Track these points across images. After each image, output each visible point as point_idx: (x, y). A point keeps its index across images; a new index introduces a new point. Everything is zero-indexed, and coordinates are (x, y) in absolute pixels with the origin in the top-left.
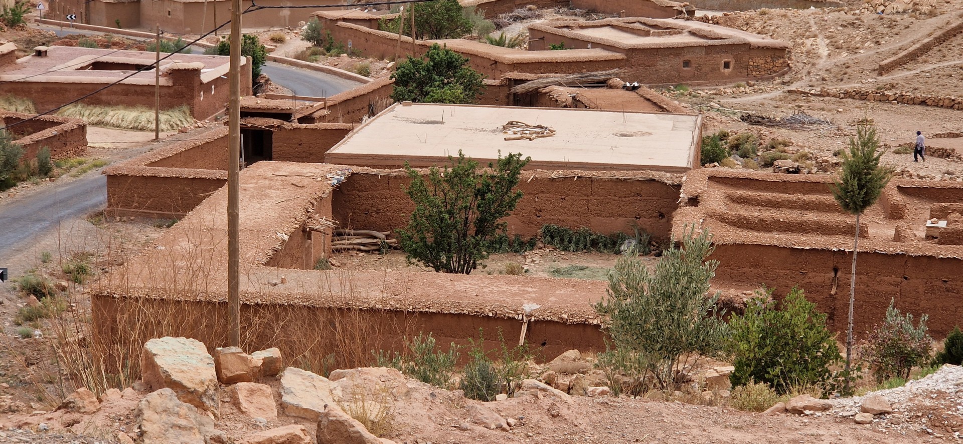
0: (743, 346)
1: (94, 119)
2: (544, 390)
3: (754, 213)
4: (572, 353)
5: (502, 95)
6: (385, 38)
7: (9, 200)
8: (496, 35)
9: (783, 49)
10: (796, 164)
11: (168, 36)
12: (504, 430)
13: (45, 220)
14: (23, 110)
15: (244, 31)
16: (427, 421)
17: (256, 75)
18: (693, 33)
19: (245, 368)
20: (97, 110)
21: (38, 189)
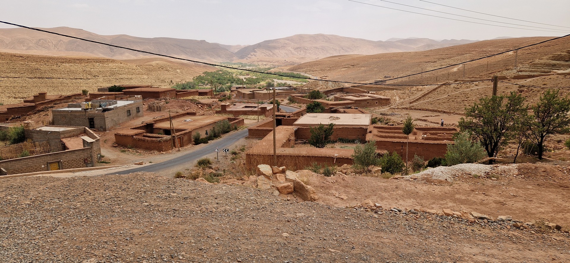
0: (383, 164)
1: (246, 118)
2: (341, 174)
3: (384, 134)
4: (345, 165)
5: (329, 111)
6: (304, 100)
7: (229, 135)
8: (327, 98)
9: (389, 99)
10: (393, 124)
11: (260, 100)
12: (333, 183)
13: (236, 139)
14: (231, 116)
15: (276, 99)
16: (317, 181)
17: (278, 108)
18: (369, 96)
19: (278, 171)
20: (246, 116)
21: (235, 132)
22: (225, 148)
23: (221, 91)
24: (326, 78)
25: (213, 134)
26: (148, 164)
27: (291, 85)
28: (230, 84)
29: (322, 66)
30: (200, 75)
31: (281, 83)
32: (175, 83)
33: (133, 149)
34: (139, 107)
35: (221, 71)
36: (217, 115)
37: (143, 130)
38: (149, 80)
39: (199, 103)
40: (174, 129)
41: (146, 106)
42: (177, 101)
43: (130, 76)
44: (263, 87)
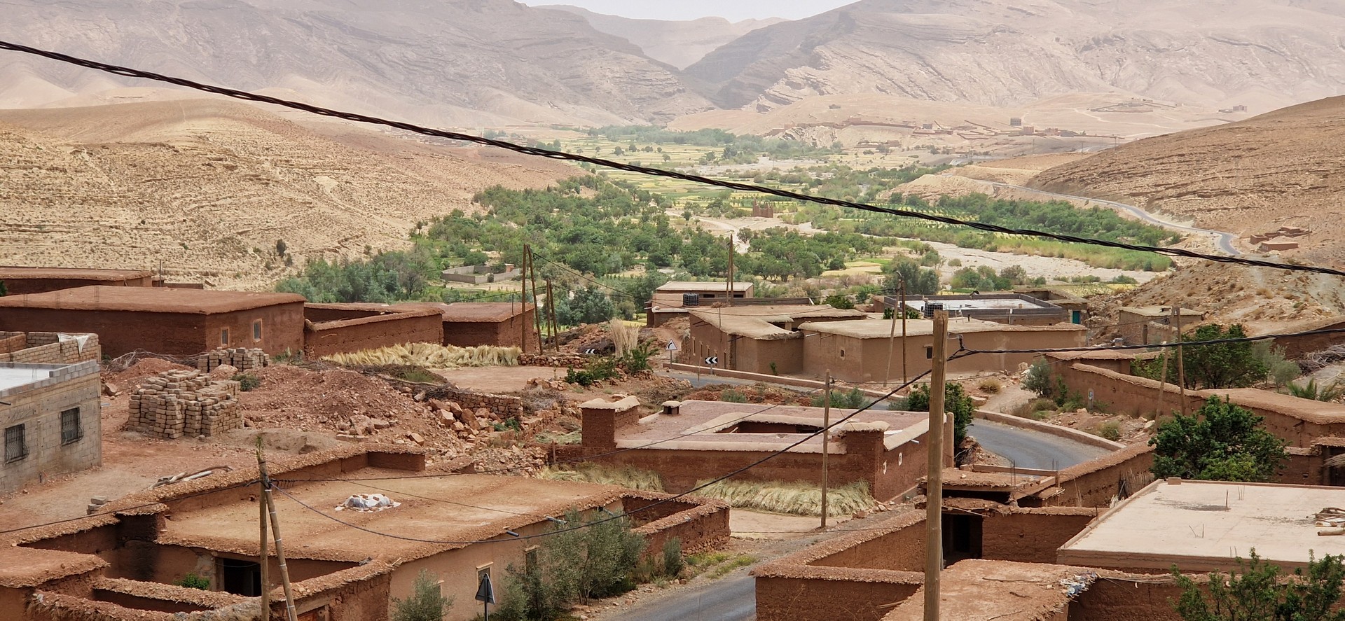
1: (739, 499)
5: (1313, 470)
6: (1140, 386)
7: (626, 608)
8: (1302, 382)
11: (838, 384)
14: (647, 487)
15: (947, 378)
17: (959, 438)
20: (744, 487)
21: (664, 593)
23: (587, 319)
24: (1294, 246)
25: (524, 599)
27: (1050, 284)
28: (648, 268)
29: (1269, 162)
30: (459, 207)
31: (982, 270)
32: (303, 259)
34: (77, 410)
35: (588, 183)
36: (552, 475)
37: (97, 552)
38: (147, 242)
39: (443, 394)
40: (283, 557)
41: (118, 406)
42: (307, 372)
43: (36, 214)
44: (862, 297)
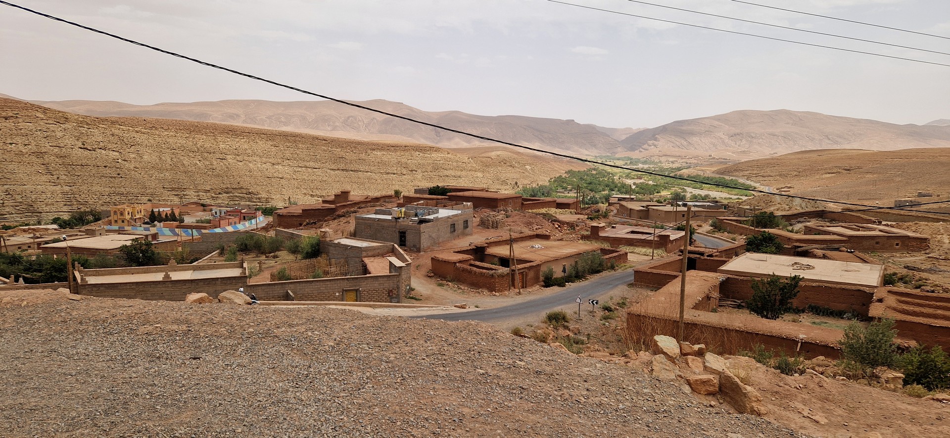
0: (910, 367)
1: (631, 251)
2: (815, 374)
3: (911, 308)
4: (822, 358)
5: (792, 252)
6: (743, 227)
7: (601, 276)
8: (790, 228)
9: (926, 239)
10: (932, 289)
11: (658, 223)
12: (798, 389)
13: (612, 285)
14: (606, 246)
15: (690, 222)
16: (764, 381)
17: (691, 238)
18: (881, 231)
19: (691, 351)
20: (632, 248)
21: (610, 273)
22: (591, 297)
23: (592, 203)
24: (789, 191)
25: (574, 272)
26: (473, 309)
27: (718, 199)
28: (609, 191)
29: (784, 168)
30: (561, 175)
31: (698, 195)
32: (522, 186)
33: (454, 283)
34: (467, 221)
35: (594, 169)
36: (582, 242)
37: (471, 255)
38: (485, 181)
39: (555, 221)
40: (515, 259)
41: (477, 220)
42: (522, 214)
43: (459, 173)
44: (665, 201)
